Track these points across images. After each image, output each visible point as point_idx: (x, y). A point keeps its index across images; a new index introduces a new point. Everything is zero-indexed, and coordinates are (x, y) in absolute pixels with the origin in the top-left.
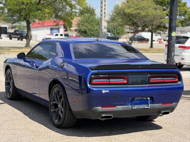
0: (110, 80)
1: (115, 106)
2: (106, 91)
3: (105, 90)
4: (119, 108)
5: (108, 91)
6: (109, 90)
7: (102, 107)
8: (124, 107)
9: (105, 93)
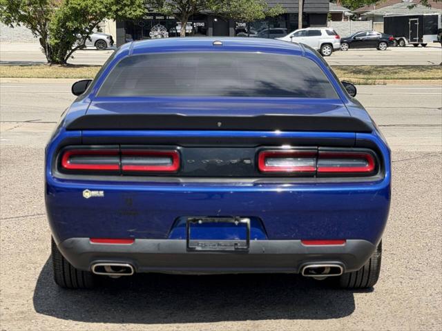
0: (125, 161)
1: (132, 240)
2: (95, 193)
3: (91, 190)
4: (145, 244)
5: (101, 193)
6: (106, 191)
7: (92, 239)
8: (159, 245)
9: (92, 198)
